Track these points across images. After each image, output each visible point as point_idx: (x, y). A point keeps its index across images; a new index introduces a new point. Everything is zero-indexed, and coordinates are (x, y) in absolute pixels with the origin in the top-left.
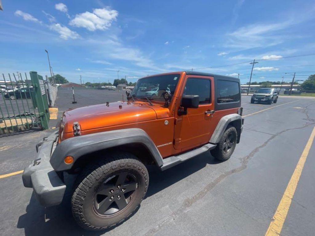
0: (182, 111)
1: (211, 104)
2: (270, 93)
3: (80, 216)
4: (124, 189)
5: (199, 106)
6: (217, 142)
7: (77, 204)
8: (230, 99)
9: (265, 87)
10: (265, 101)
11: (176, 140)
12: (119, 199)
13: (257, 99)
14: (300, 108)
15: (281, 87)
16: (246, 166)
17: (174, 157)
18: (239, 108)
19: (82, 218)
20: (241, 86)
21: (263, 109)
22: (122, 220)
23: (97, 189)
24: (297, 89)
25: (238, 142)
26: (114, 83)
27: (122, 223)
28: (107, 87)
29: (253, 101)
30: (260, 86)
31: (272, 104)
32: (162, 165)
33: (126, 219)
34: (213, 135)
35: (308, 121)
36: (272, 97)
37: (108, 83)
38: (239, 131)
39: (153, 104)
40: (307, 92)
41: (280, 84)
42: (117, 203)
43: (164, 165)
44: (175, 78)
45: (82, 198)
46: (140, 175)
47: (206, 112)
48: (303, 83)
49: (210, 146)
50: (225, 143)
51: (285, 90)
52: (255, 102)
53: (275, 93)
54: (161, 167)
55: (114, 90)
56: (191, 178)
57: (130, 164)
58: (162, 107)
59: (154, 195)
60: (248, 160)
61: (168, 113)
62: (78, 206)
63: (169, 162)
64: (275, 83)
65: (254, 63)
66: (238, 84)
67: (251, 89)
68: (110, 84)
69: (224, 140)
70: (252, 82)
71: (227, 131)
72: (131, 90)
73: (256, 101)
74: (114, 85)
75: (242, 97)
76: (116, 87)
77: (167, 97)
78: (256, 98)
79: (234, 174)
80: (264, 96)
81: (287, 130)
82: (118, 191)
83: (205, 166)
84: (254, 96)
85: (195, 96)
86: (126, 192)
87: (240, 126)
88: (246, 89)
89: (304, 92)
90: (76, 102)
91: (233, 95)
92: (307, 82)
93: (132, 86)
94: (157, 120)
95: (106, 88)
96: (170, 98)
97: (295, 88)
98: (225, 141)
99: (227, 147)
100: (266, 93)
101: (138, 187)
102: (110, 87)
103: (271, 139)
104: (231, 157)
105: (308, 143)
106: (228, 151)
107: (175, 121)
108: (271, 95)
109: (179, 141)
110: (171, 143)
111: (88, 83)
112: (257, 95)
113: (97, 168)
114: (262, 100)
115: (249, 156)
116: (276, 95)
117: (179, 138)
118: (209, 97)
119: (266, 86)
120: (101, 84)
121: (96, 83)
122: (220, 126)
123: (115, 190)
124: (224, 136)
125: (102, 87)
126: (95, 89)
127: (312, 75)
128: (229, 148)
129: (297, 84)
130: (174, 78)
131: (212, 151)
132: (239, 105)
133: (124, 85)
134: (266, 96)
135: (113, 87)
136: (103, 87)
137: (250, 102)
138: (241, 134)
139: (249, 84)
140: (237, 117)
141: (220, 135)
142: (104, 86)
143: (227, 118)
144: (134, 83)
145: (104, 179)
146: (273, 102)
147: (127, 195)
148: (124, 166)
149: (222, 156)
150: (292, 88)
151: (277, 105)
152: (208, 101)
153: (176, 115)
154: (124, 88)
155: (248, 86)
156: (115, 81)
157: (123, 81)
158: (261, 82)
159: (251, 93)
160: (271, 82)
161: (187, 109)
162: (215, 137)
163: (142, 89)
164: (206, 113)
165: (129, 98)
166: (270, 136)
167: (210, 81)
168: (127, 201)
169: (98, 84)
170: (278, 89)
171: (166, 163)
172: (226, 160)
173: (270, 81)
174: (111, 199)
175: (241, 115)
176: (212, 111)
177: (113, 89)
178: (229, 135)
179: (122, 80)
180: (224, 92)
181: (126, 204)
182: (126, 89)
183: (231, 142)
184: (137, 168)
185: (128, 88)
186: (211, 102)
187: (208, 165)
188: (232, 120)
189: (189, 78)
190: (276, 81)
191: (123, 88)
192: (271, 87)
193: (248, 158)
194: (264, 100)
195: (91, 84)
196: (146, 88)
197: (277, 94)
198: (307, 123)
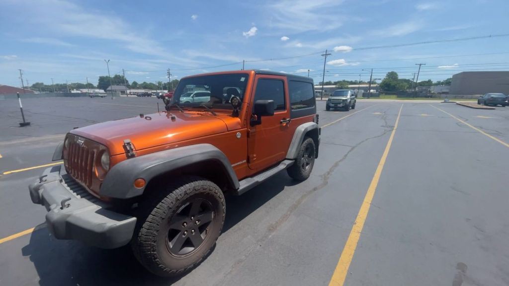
0: (254, 120)
1: (286, 112)
2: (347, 96)
3: (154, 256)
4: (199, 221)
5: (275, 113)
6: (295, 157)
7: (149, 241)
8: (302, 106)
9: (341, 88)
10: (343, 107)
11: (251, 156)
12: (194, 234)
13: (333, 105)
14: (378, 113)
15: (359, 88)
16: (327, 182)
17: (249, 179)
18: (315, 116)
19: (156, 259)
20: (315, 87)
21: (341, 117)
22: (199, 259)
23: (170, 220)
24: (375, 90)
25: (316, 157)
26: (100, 83)
27: (199, 264)
28: (85, 91)
29: (328, 108)
30: (336, 88)
31: (350, 111)
32: (238, 188)
33: (205, 258)
34: (290, 149)
35: (386, 128)
36: (349, 101)
37: (85, 84)
38: (317, 142)
39: (217, 113)
40: (386, 94)
41: (358, 84)
42: (192, 239)
43: (241, 188)
44: (243, 79)
45: (155, 233)
46: (217, 200)
47: (282, 121)
48: (382, 83)
49: (287, 162)
50: (303, 159)
51: (363, 91)
52: (331, 109)
53: (352, 95)
54: (238, 190)
55: (102, 97)
56: (269, 204)
57: (205, 187)
58: (230, 116)
59: (231, 229)
60: (329, 176)
61: (238, 123)
62: (150, 244)
63: (246, 184)
64: (352, 83)
65: (326, 54)
66: (311, 85)
67: (325, 91)
68: (90, 86)
69: (302, 154)
70: (325, 81)
71: (304, 143)
72: (138, 96)
73: (332, 107)
74: (100, 87)
75: (317, 102)
76: (105, 91)
77: (236, 104)
78: (332, 103)
79: (316, 192)
80: (341, 100)
81: (367, 140)
82: (191, 224)
83: (283, 189)
84: (329, 100)
85: (269, 101)
86: (201, 225)
87: (318, 137)
88: (319, 92)
89: (383, 93)
90: (28, 124)
91: (305, 99)
92: (385, 82)
93: (138, 88)
94: (227, 132)
95: (84, 95)
96: (240, 105)
97: (373, 88)
98: (303, 156)
99: (305, 164)
100: (343, 96)
101: (215, 217)
102: (91, 91)
103: (350, 151)
104: (310, 175)
105: (385, 151)
106: (307, 167)
107: (248, 133)
108: (348, 99)
109: (254, 157)
110: (245, 161)
111: (37, 84)
112: (333, 100)
113: (168, 194)
114: (339, 105)
115: (328, 172)
116: (354, 99)
117: (253, 154)
118: (283, 104)
119: (342, 86)
120: (70, 85)
121: (57, 85)
122: (296, 138)
123: (188, 222)
124: (301, 149)
125: (72, 92)
126: (58, 95)
127: (389, 73)
128: (307, 164)
129: (375, 83)
130: (240, 79)
131: (289, 169)
132: (314, 111)
133: (122, 87)
134: (343, 100)
135: (97, 91)
136: (75, 91)
137: (325, 109)
138: (319, 147)
139: (322, 84)
140: (313, 126)
141: (297, 149)
142: (77, 90)
143: (303, 127)
144: (142, 82)
145: (178, 207)
146: (351, 108)
147: (202, 228)
148: (199, 189)
149: (301, 174)
150: (370, 88)
151: (356, 111)
152: (283, 107)
153: (249, 125)
154: (123, 92)
155: (321, 87)
156: (102, 80)
157: (120, 80)
158: (337, 81)
159: (326, 97)
160: (348, 82)
161: (260, 118)
162: (292, 152)
163: (160, 94)
164: (281, 123)
165: (168, 108)
166: (350, 148)
167: (283, 82)
168: (203, 236)
169: (61, 85)
170: (356, 91)
171: (243, 185)
172: (306, 179)
173: (346, 80)
174: (184, 234)
175: (317, 123)
176: (288, 119)
177: (100, 95)
178: (307, 149)
179: (117, 77)
180: (298, 96)
181: (202, 240)
182: (127, 94)
183: (309, 156)
184: (214, 191)
185: (130, 92)
186: (286, 109)
187: (286, 187)
188: (309, 130)
189: (260, 79)
190: (354, 81)
191: (120, 94)
192: (348, 88)
193: (328, 174)
194: (341, 105)
195: (46, 86)
196: (166, 91)
197: (354, 97)
198: (385, 130)
